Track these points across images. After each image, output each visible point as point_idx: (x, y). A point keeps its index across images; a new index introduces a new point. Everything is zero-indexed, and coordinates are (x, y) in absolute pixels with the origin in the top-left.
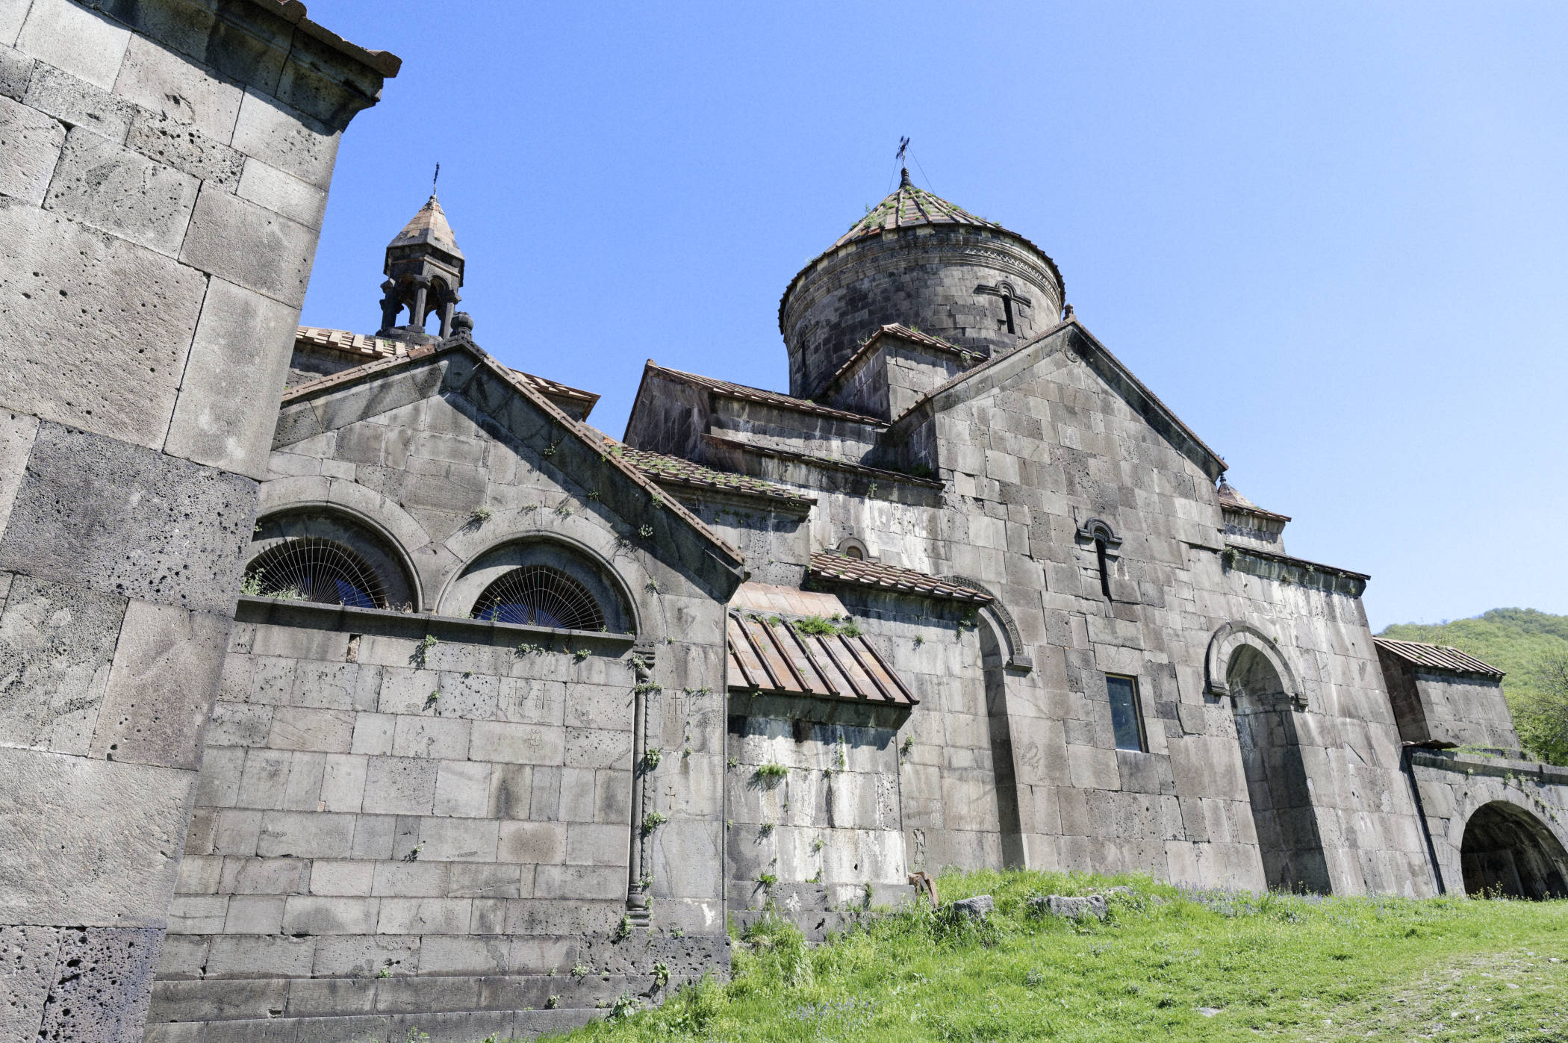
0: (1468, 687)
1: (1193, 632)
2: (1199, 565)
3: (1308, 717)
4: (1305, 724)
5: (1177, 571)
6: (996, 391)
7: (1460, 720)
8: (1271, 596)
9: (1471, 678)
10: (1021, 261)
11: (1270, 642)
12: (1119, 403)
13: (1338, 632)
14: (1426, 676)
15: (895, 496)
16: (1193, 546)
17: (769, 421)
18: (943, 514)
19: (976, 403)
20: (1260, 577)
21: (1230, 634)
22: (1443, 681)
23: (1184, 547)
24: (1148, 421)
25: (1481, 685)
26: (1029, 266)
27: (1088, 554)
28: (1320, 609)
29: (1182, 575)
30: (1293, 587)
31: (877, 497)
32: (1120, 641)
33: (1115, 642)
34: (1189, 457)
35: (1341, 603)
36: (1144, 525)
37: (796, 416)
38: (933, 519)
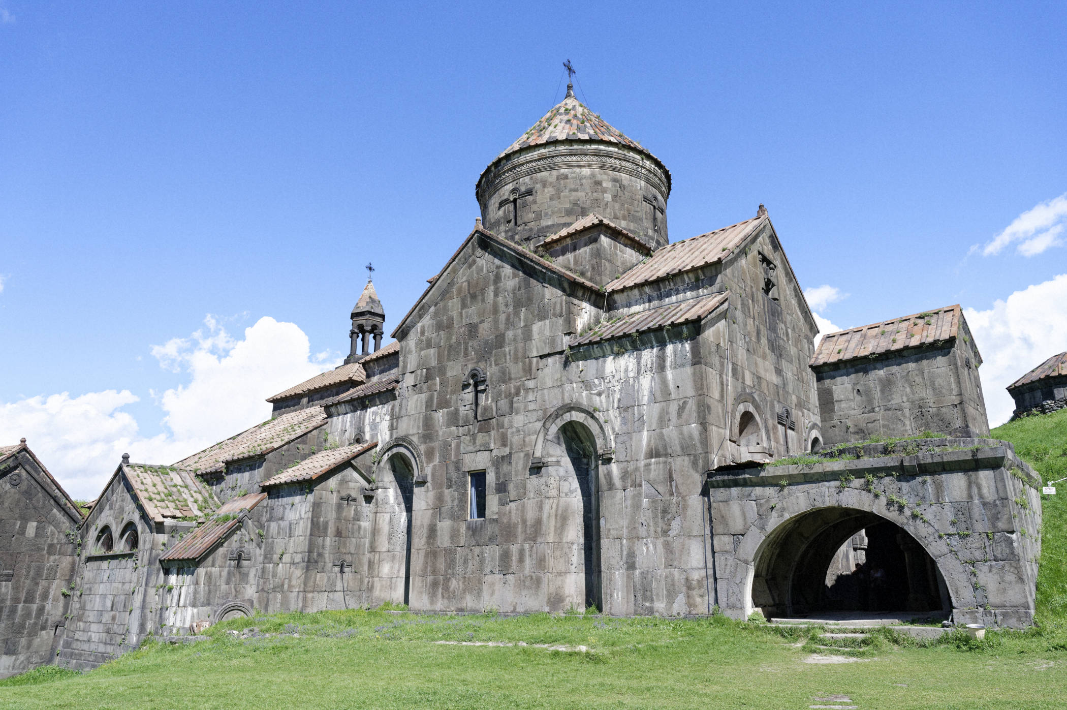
0: (895, 369)
1: (531, 425)
2: (546, 370)
3: (614, 468)
4: (609, 475)
5: (526, 382)
6: (432, 309)
7: (873, 410)
8: (603, 371)
9: (903, 357)
10: (528, 162)
11: (590, 413)
12: (508, 270)
13: (664, 382)
14: (832, 373)
15: (378, 403)
16: (541, 357)
17: (385, 365)
18: (397, 403)
19: (419, 325)
20: (596, 358)
21: (557, 418)
22: (857, 372)
23: (535, 360)
24: (524, 272)
25: (917, 361)
26: (536, 160)
27: (468, 395)
28: (649, 366)
29: (531, 384)
30: (626, 355)
31: (372, 406)
32: (478, 448)
33: (474, 450)
34: (550, 285)
35: (675, 352)
36: (508, 357)
37: (392, 357)
38: (393, 409)
